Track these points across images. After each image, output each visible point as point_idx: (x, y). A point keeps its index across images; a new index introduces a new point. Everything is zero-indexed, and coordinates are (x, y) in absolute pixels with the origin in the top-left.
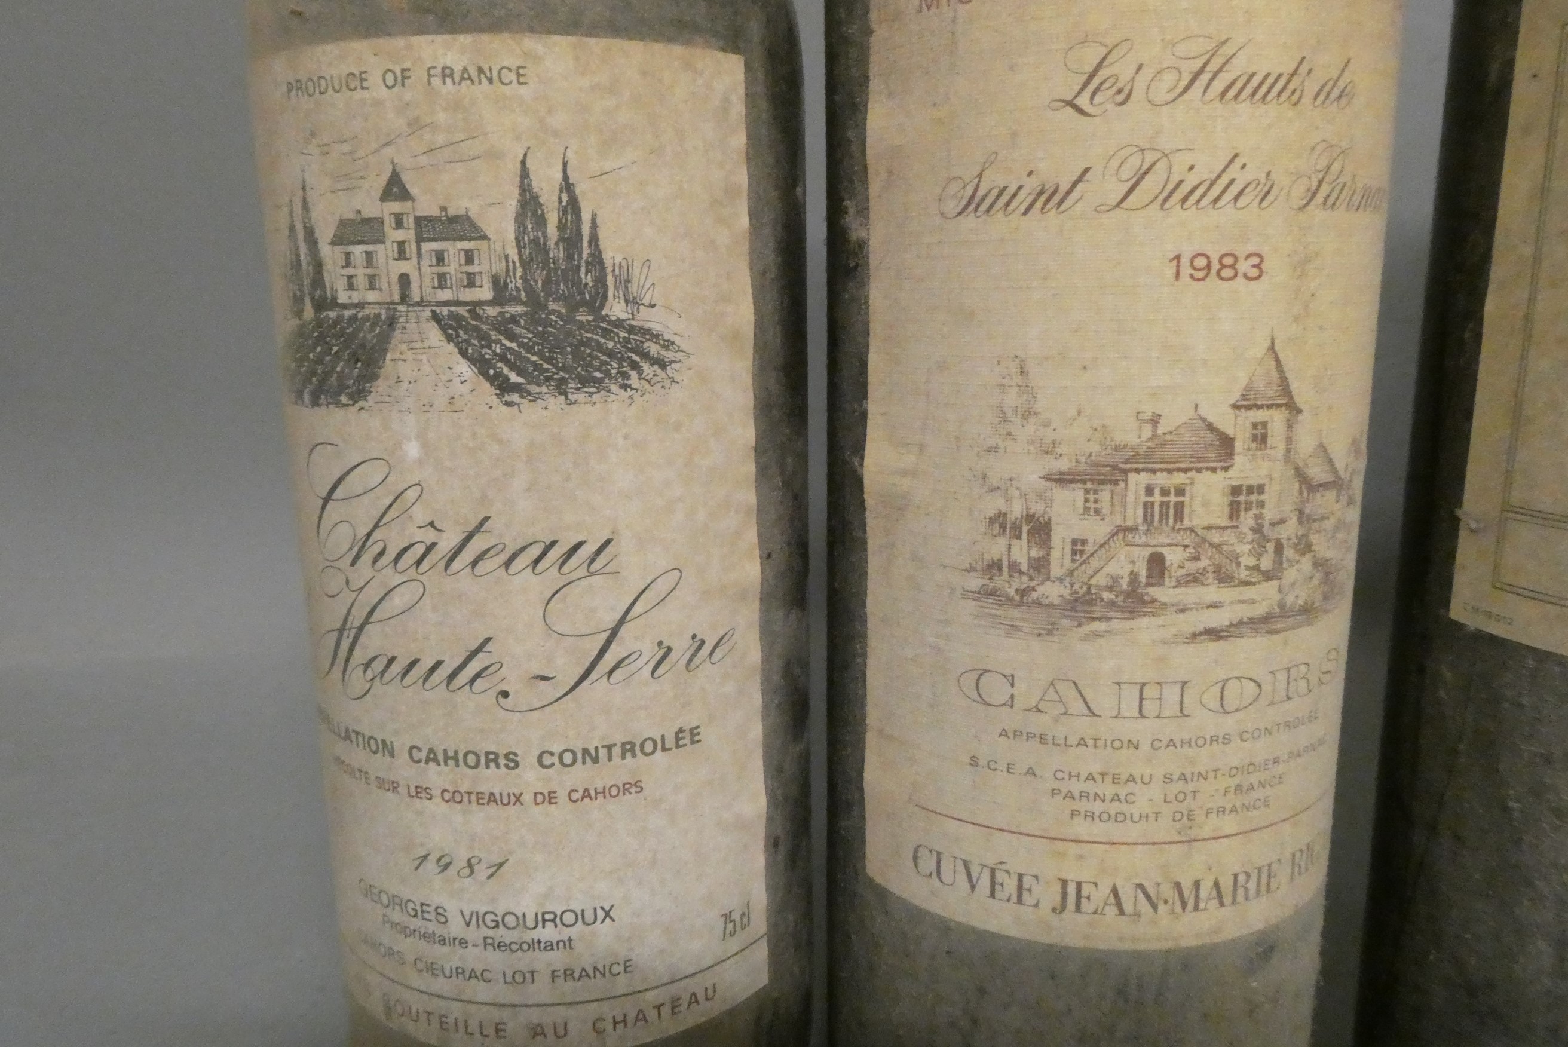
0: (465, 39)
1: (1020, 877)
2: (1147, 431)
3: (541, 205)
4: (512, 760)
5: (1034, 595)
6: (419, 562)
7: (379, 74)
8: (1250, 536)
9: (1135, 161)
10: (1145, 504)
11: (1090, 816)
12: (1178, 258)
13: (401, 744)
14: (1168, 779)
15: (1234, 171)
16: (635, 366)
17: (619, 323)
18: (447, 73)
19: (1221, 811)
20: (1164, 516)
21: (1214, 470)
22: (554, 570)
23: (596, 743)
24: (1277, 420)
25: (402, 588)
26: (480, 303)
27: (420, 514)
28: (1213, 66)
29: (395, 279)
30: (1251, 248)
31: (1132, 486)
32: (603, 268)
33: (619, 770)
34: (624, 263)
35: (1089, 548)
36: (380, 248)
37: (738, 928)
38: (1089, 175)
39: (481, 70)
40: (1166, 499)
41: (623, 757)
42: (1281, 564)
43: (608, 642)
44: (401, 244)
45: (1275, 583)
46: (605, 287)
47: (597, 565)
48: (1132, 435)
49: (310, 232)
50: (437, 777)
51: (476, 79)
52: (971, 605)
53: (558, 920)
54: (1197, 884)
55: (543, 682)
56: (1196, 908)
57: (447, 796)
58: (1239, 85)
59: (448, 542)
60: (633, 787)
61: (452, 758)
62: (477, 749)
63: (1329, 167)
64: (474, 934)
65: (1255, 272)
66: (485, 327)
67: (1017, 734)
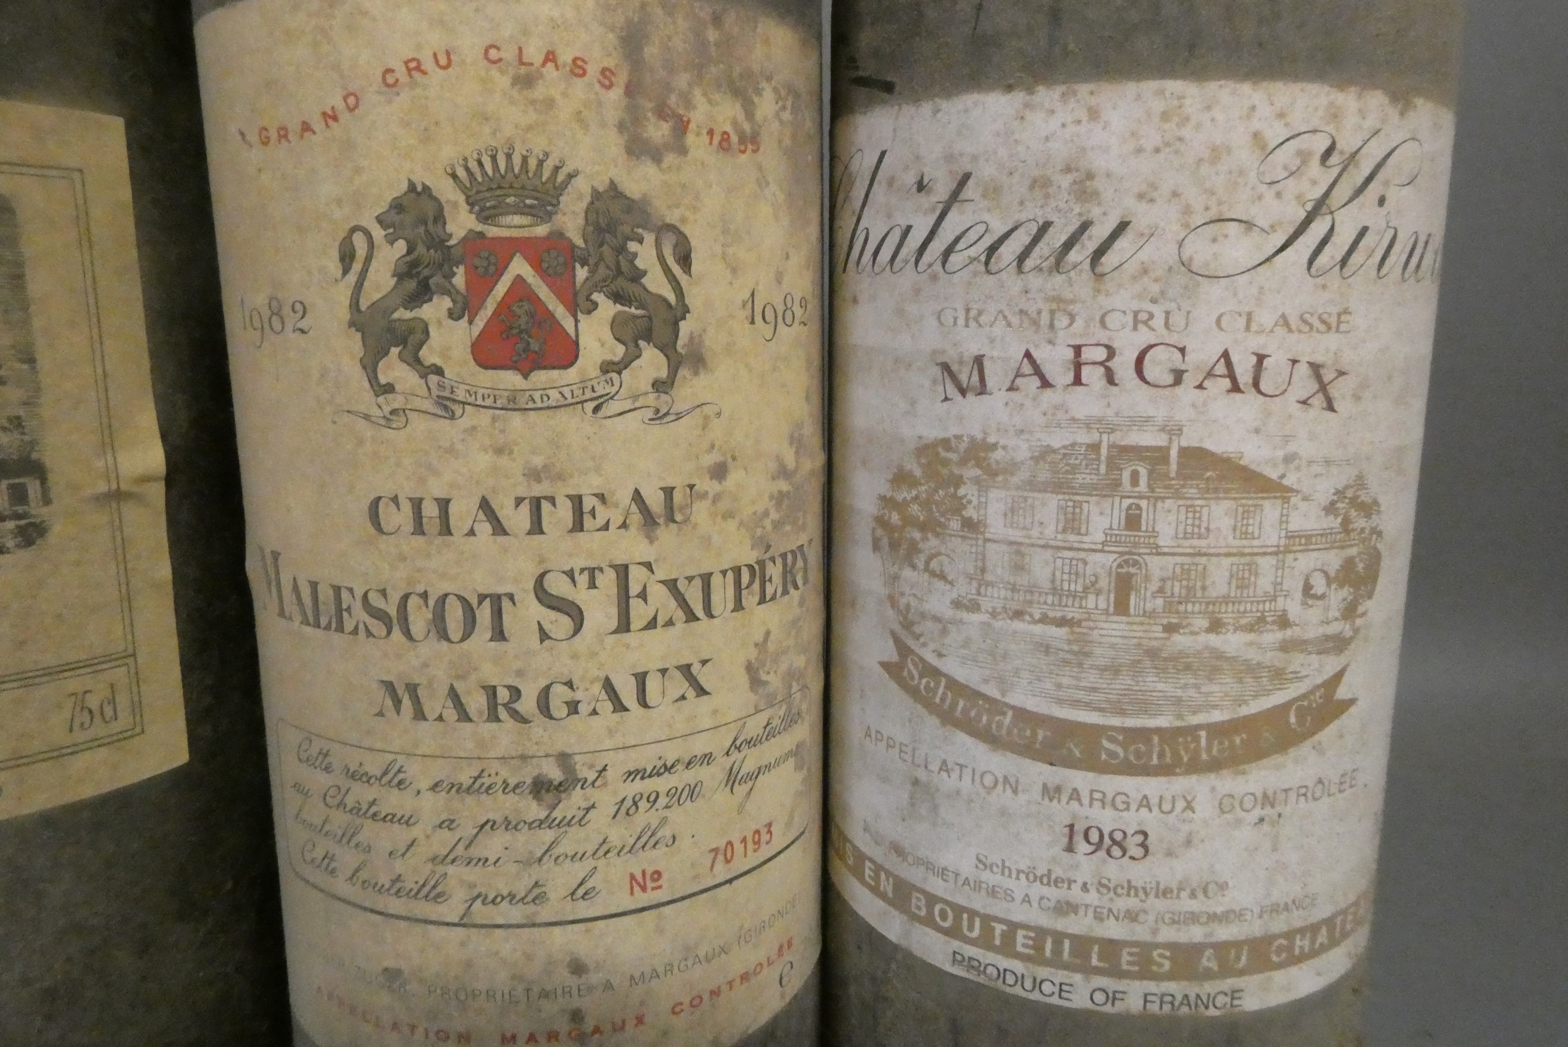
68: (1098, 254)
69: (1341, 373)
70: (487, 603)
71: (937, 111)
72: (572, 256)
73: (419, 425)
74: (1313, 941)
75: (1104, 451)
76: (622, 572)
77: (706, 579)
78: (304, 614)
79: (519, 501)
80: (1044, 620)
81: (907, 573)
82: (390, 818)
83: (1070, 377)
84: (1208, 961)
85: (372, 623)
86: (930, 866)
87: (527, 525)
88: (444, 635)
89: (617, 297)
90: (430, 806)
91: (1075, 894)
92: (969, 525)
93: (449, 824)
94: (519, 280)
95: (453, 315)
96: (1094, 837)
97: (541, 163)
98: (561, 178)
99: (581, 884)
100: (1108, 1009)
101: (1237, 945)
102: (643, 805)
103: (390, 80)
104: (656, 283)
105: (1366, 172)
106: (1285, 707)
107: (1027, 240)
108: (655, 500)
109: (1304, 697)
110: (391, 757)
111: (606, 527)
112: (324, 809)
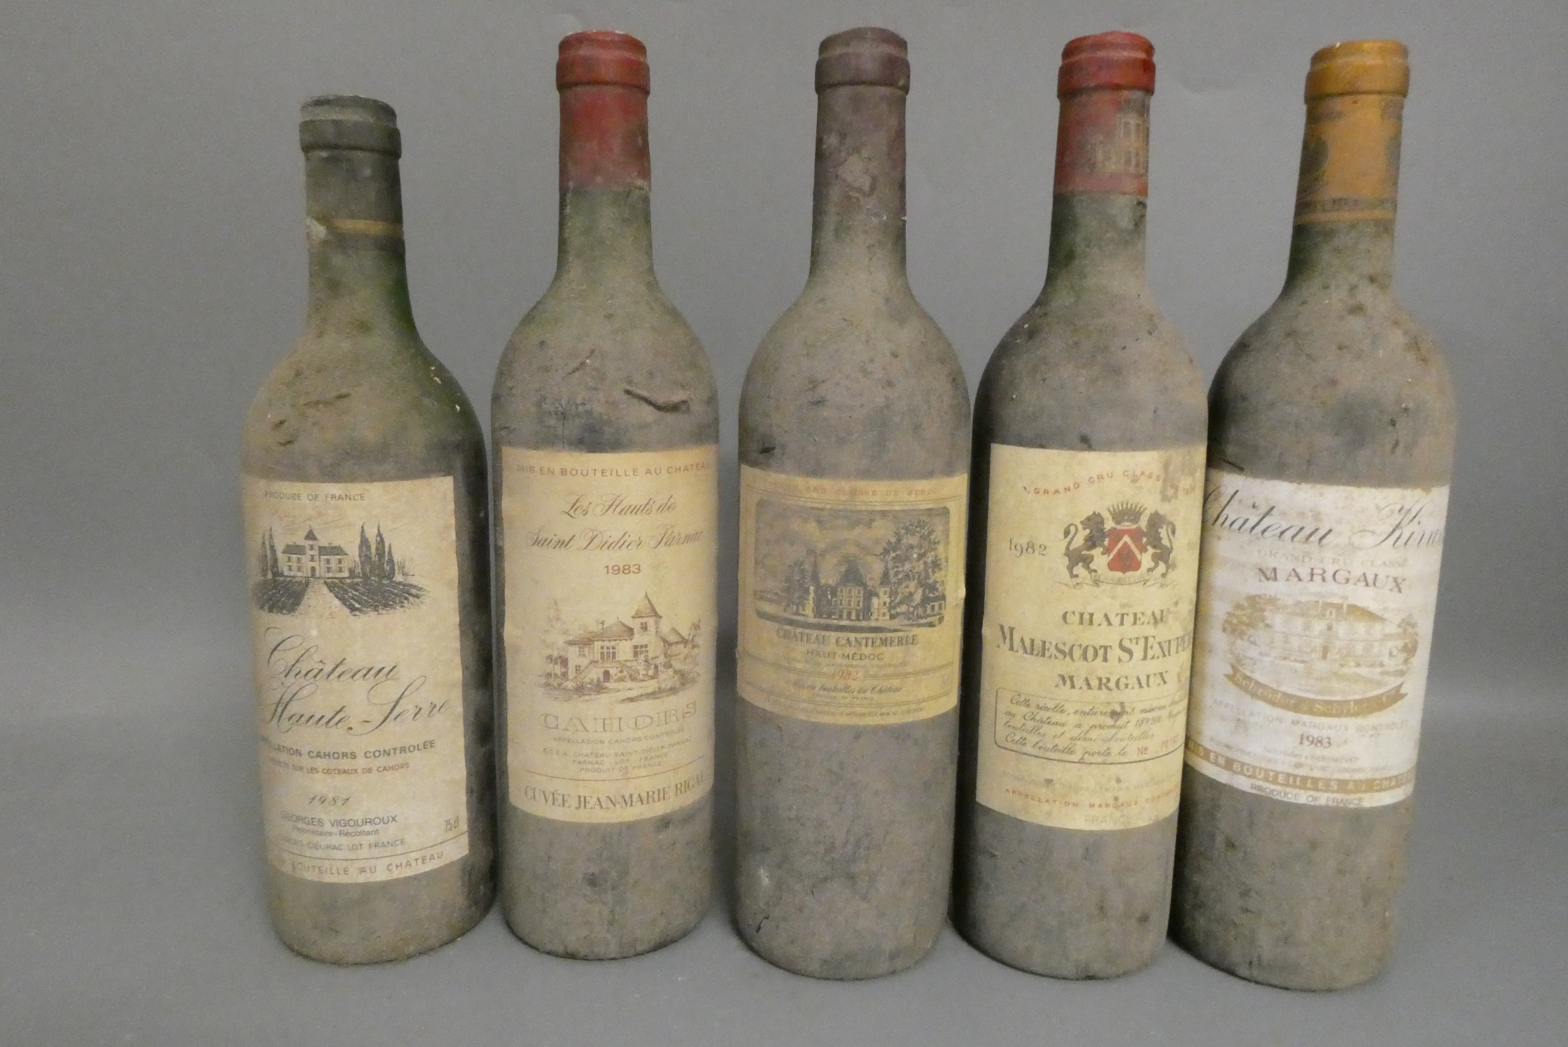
0: (341, 485)
1: (563, 796)
2: (600, 626)
3: (369, 542)
4: (353, 755)
5: (563, 686)
6: (315, 676)
7: (306, 495)
8: (643, 663)
9: (590, 534)
10: (601, 653)
11: (587, 770)
12: (607, 567)
13: (304, 751)
14: (616, 755)
15: (626, 537)
16: (406, 599)
17: (400, 583)
18: (333, 497)
19: (639, 767)
20: (608, 657)
21: (626, 640)
22: (372, 678)
23: (389, 748)
24: (651, 621)
25: (308, 687)
26: (344, 578)
27: (316, 658)
28: (616, 503)
29: (309, 569)
30: (634, 563)
31: (596, 646)
32: (393, 564)
33: (398, 758)
34: (402, 561)
35: (582, 668)
36: (304, 557)
37: (453, 828)
38: (575, 537)
39: (346, 496)
40: (608, 650)
41: (401, 753)
42: (658, 672)
43: (395, 707)
44: (312, 556)
45: (656, 680)
46: (394, 570)
47: (389, 676)
48: (595, 628)
49: (272, 547)
50: (320, 763)
51: (344, 499)
52: (542, 690)
53: (372, 822)
54: (631, 796)
55: (367, 723)
56: (631, 805)
57: (325, 771)
58: (626, 509)
59: (328, 668)
60: (404, 765)
61: (327, 755)
62: (338, 751)
63: (666, 533)
64: (335, 830)
65: (637, 571)
66: (345, 587)
67: (560, 739)
68: (1321, 539)
69: (1404, 580)
70: (1103, 649)
71: (1262, 483)
72: (1143, 534)
73: (1086, 588)
74: (1390, 783)
75: (1320, 604)
76: (1146, 639)
77: (1170, 642)
78: (1025, 648)
79: (1117, 614)
80: (1295, 660)
81: (1239, 642)
82: (1057, 724)
83: (1309, 578)
84: (1351, 786)
85: (1058, 654)
86: (1242, 751)
87: (1119, 623)
88: (1086, 659)
89: (1154, 547)
90: (1073, 719)
91: (1303, 760)
92: (1267, 626)
93: (1079, 726)
94: (1126, 543)
95: (1103, 554)
96: (1311, 739)
97: (1136, 506)
98: (1142, 510)
99: (1123, 750)
100: (1313, 803)
101: (1361, 781)
102: (1145, 722)
103: (1092, 480)
104: (1165, 542)
105: (1414, 515)
106: (1382, 695)
107: (1295, 532)
108: (1158, 615)
109: (1388, 692)
110: (1058, 702)
111: (1143, 624)
112: (1023, 721)
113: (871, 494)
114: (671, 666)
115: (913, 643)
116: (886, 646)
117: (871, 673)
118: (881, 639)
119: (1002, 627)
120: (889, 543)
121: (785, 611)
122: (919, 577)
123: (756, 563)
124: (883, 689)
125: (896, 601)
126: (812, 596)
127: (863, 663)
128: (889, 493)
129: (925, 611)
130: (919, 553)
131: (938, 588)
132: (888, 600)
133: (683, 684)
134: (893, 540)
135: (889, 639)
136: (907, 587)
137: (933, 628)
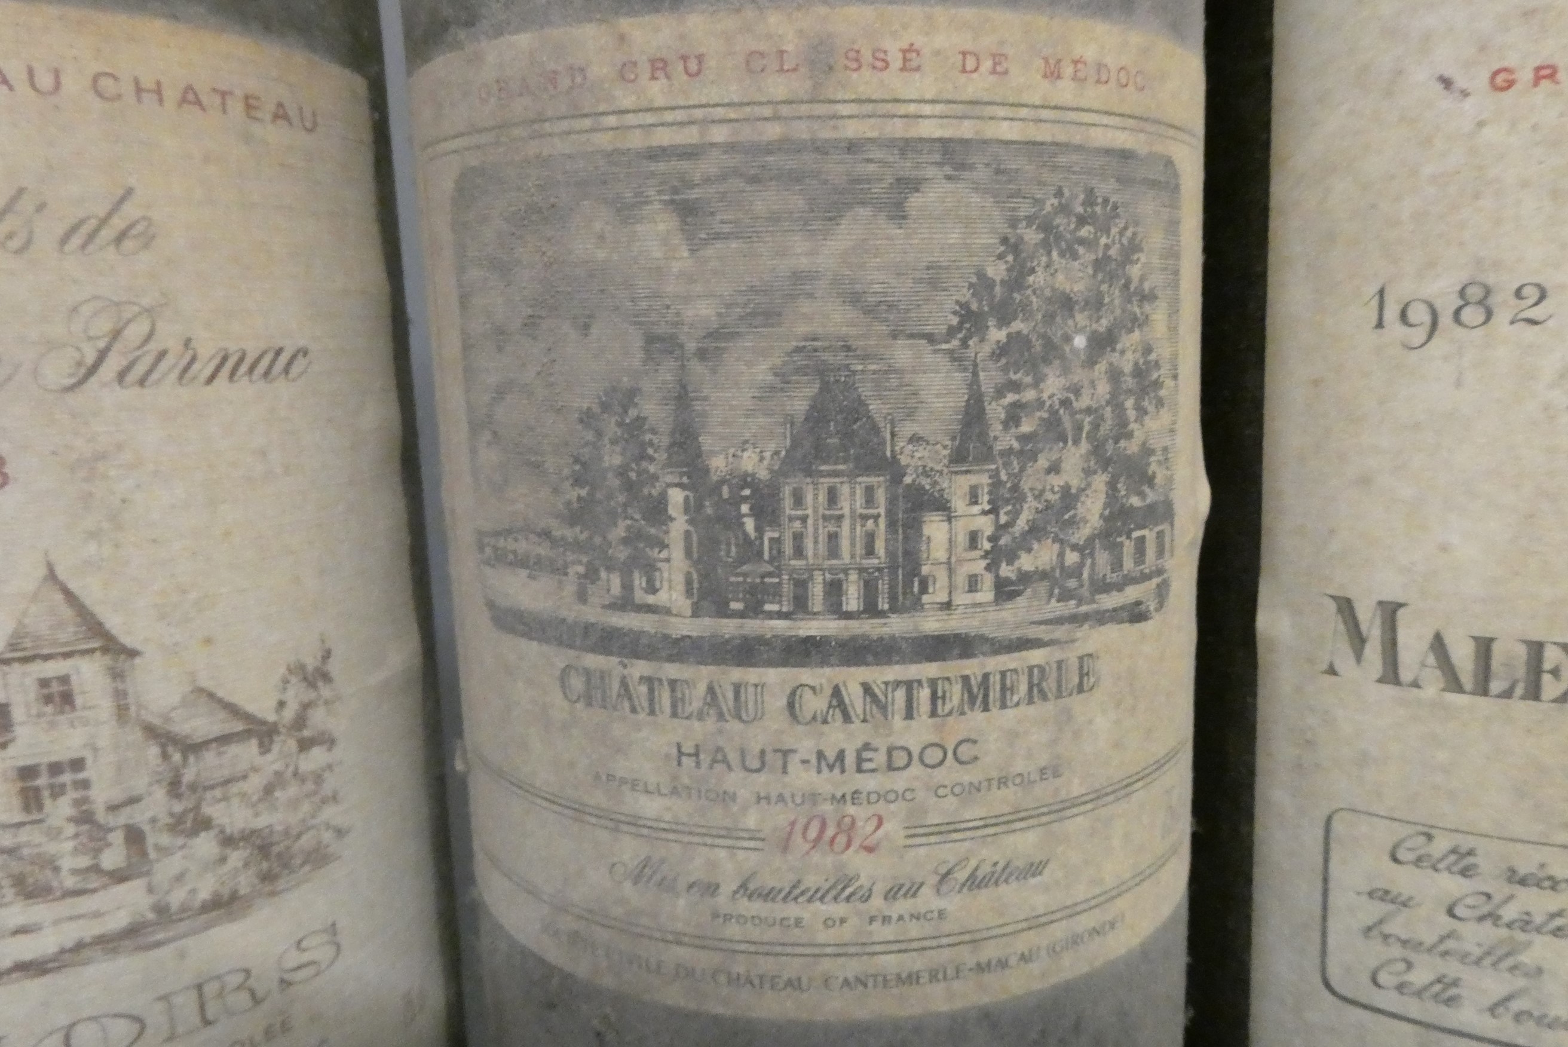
24: (88, 671)
45: (139, 882)
63: (117, 332)
78: (1448, 671)
112: (1446, 923)
113: (896, 62)
114: (204, 824)
115: (1080, 689)
116: (986, 709)
117: (934, 819)
118: (966, 679)
119: (1346, 607)
120: (983, 284)
121: (582, 597)
122: (1096, 426)
123: (475, 428)
124: (980, 874)
125: (1021, 524)
126: (679, 525)
127: (899, 781)
128: (971, 63)
129: (1117, 564)
130: (1094, 332)
131: (1154, 476)
132: (986, 525)
133: (267, 877)
134: (997, 271)
135: (995, 680)
136: (1054, 468)
137: (1142, 625)
